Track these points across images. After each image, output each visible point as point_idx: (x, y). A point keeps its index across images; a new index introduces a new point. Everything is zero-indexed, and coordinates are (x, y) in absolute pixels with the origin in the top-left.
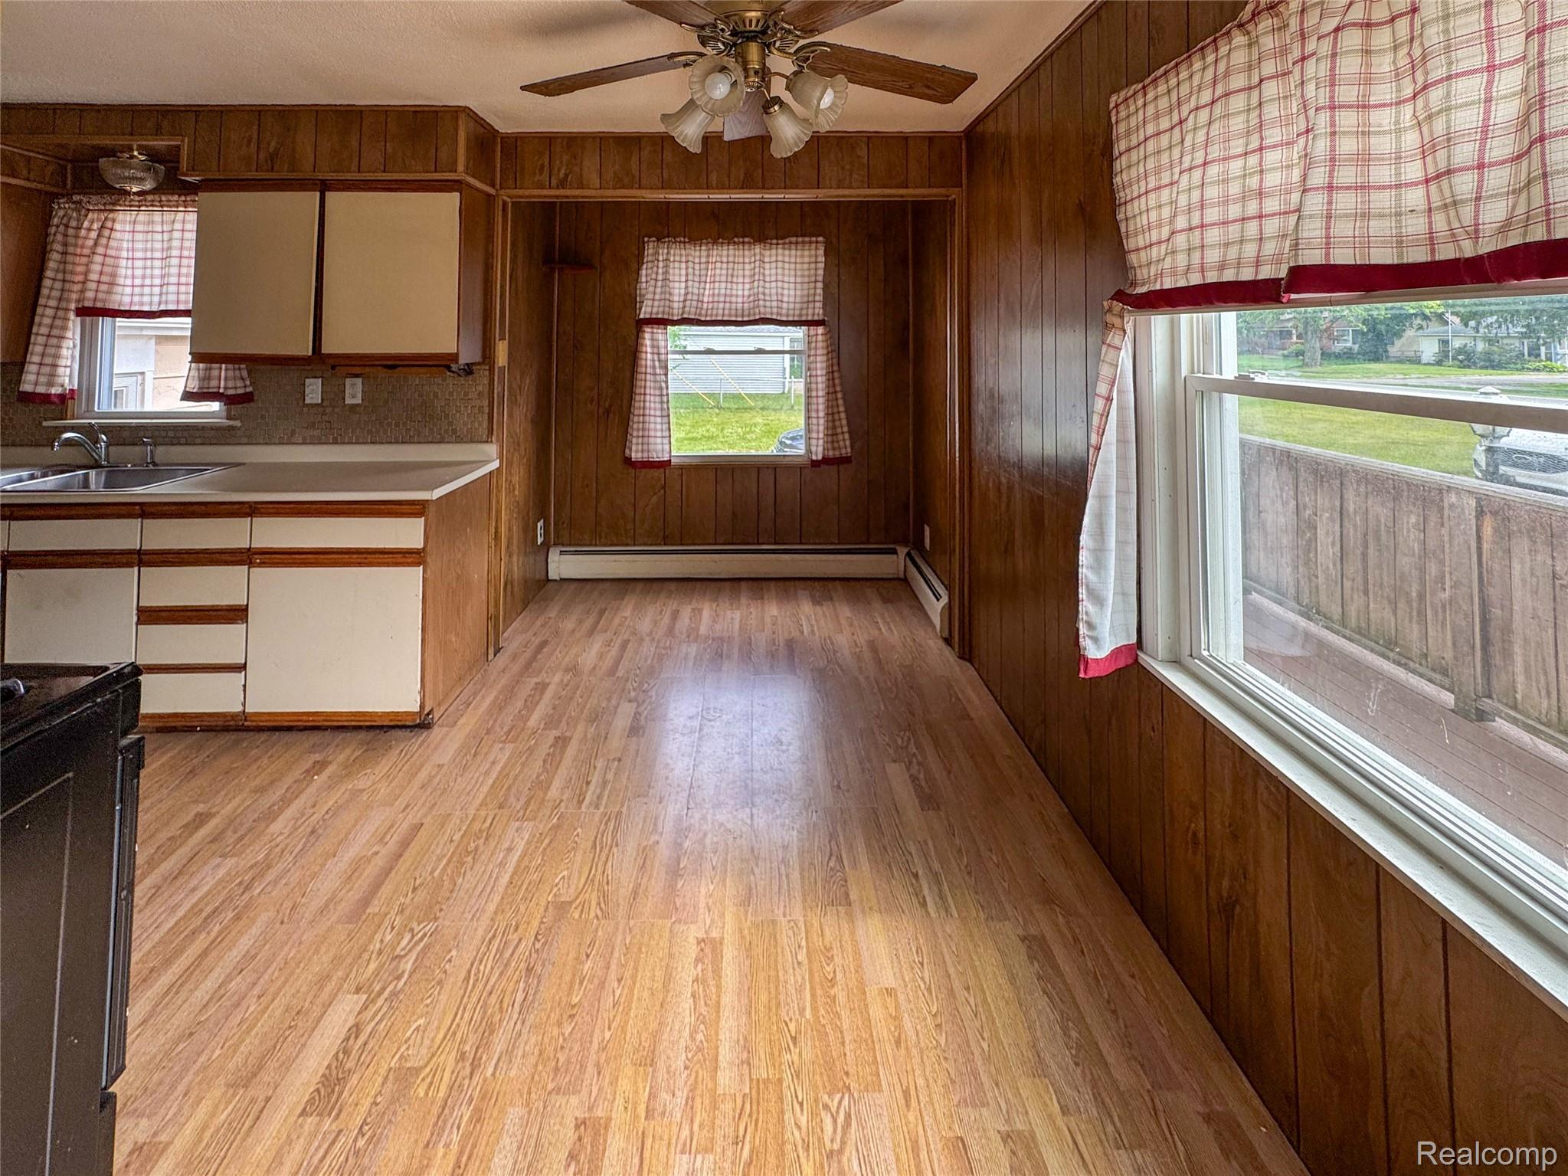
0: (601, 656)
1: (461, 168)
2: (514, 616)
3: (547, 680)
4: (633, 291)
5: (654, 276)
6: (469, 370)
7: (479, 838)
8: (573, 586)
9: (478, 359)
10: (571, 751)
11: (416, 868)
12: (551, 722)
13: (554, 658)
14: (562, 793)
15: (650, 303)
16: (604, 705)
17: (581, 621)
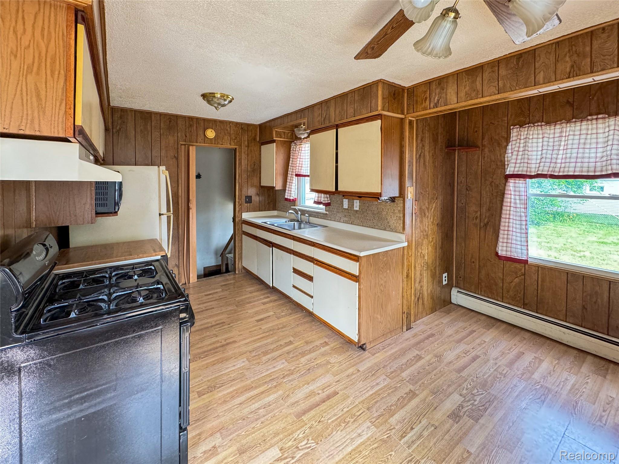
0: (458, 357)
1: (379, 108)
2: (424, 314)
3: (423, 356)
4: (503, 159)
5: (516, 149)
6: (393, 199)
7: (352, 418)
8: (464, 310)
9: (397, 195)
10: (414, 402)
11: (325, 412)
12: (413, 380)
13: (432, 345)
14: (397, 425)
15: (513, 165)
16: (445, 388)
17: (457, 332)
